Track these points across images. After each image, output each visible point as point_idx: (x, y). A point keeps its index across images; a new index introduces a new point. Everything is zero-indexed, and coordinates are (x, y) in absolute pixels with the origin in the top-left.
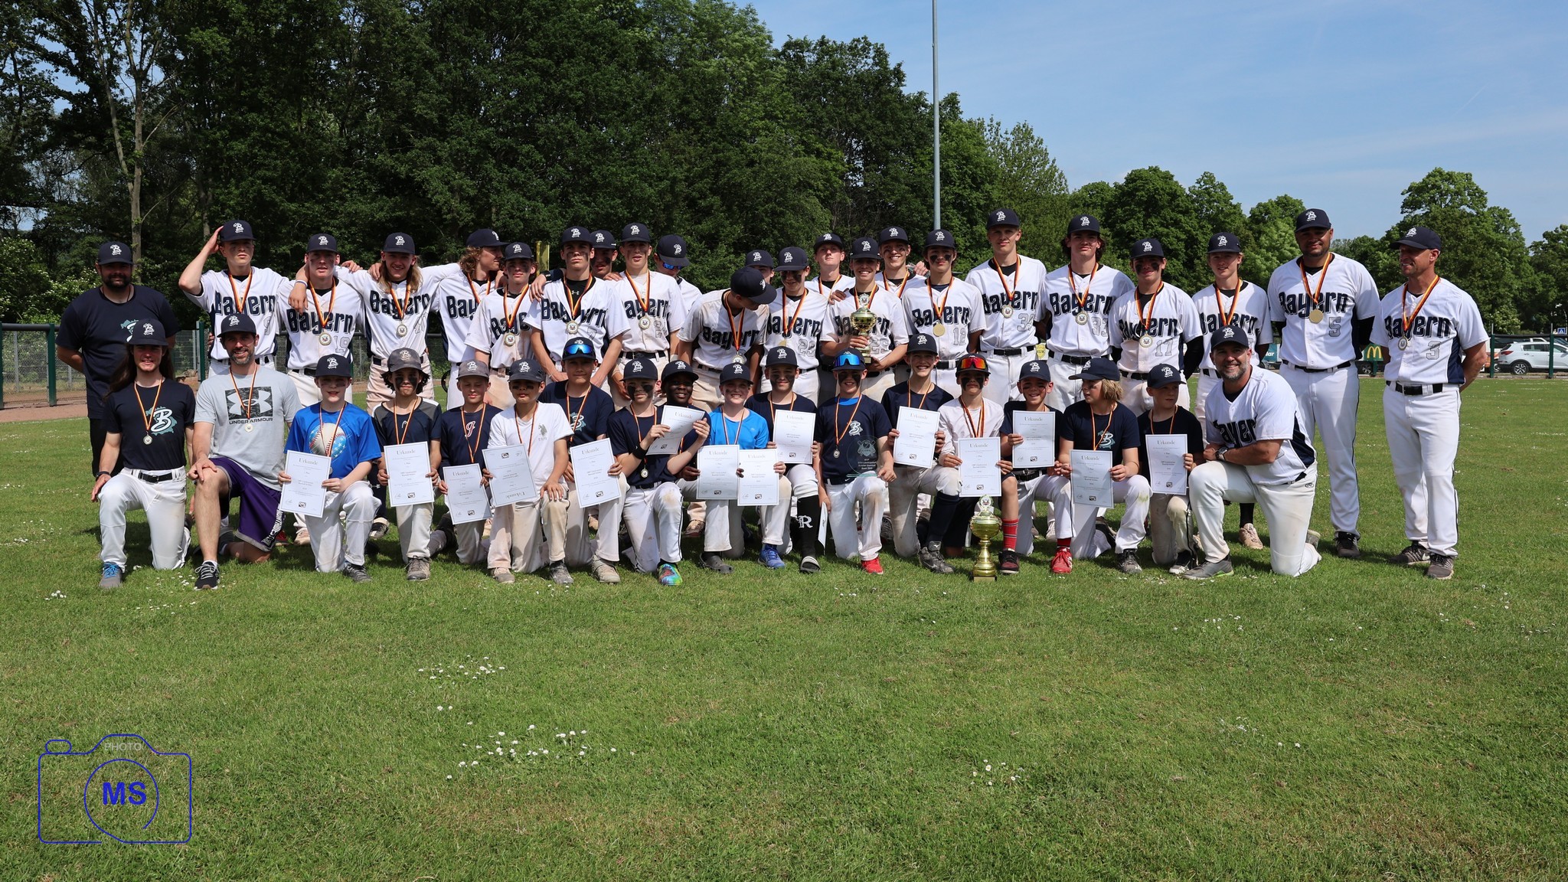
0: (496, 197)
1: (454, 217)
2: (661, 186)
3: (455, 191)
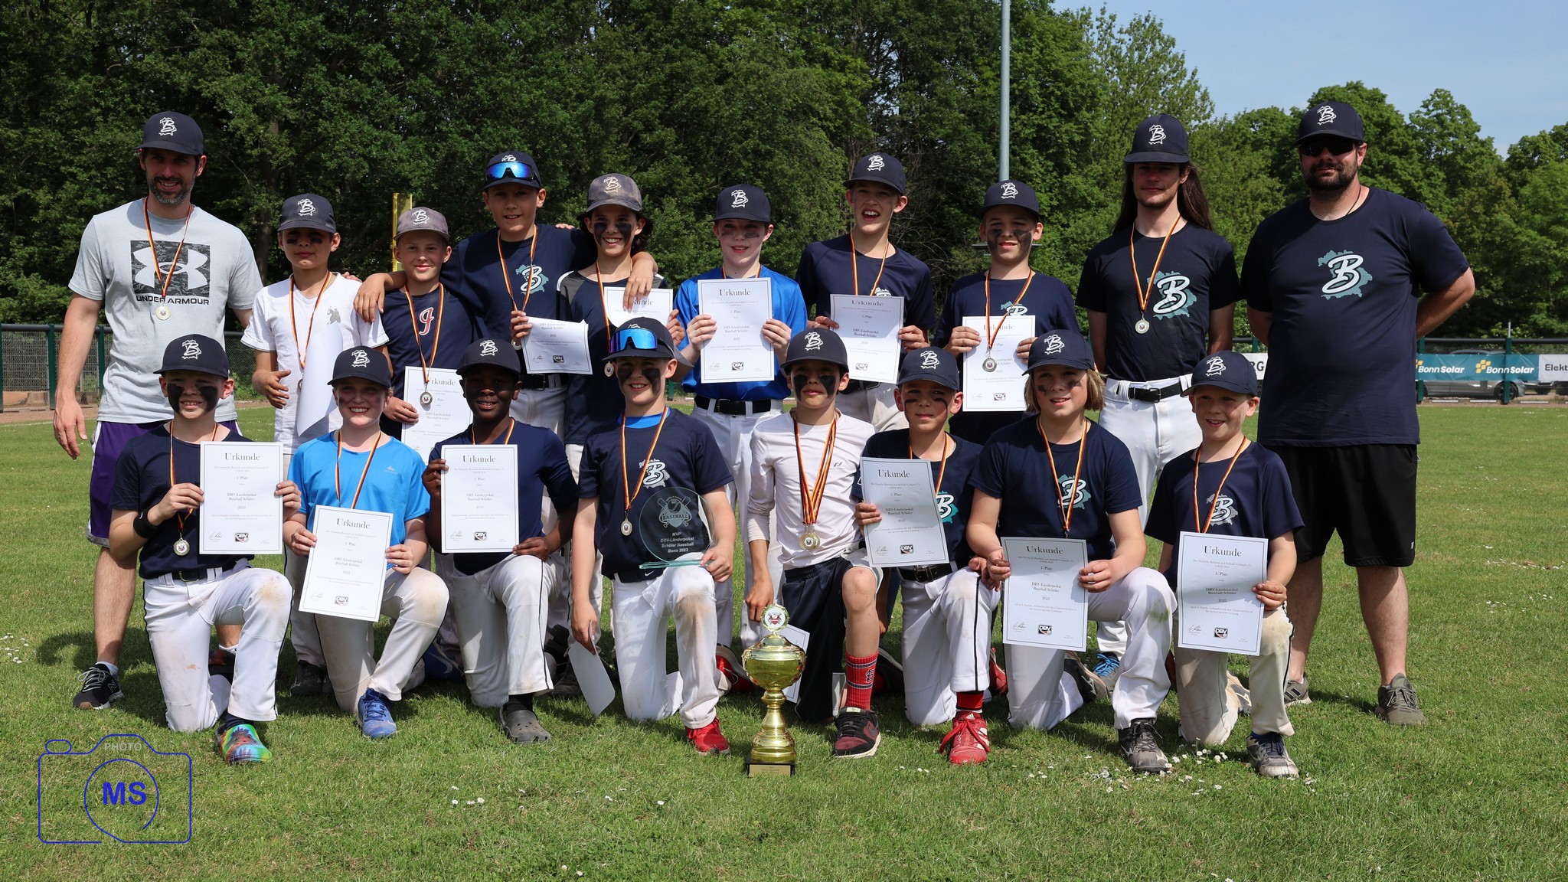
0: (326, 124)
1: (262, 155)
2: (582, 108)
3: (264, 113)
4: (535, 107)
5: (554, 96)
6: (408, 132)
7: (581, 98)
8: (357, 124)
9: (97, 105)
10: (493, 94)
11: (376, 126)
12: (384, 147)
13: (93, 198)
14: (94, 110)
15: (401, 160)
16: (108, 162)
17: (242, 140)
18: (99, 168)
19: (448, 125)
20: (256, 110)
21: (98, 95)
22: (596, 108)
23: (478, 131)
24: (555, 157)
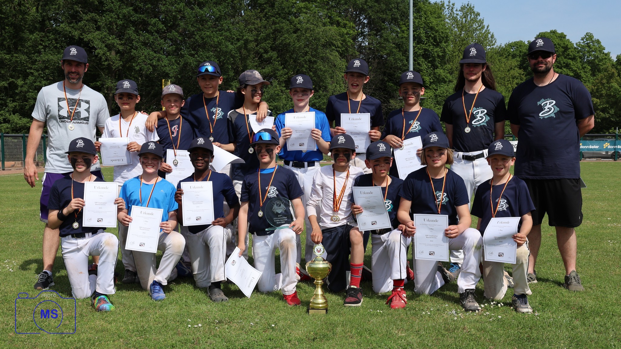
0: (135, 51)
1: (109, 64)
2: (239, 44)
3: (110, 47)
4: (220, 43)
5: (227, 39)
6: (168, 54)
7: (238, 40)
8: (147, 51)
9: (41, 45)
10: (203, 39)
11: (155, 52)
12: (158, 60)
13: (40, 83)
14: (40, 47)
15: (165, 66)
16: (46, 68)
17: (101, 58)
18: (43, 70)
19: (184, 52)
20: (106, 46)
21: (42, 40)
22: (244, 44)
23: (197, 54)
24: (228, 64)
